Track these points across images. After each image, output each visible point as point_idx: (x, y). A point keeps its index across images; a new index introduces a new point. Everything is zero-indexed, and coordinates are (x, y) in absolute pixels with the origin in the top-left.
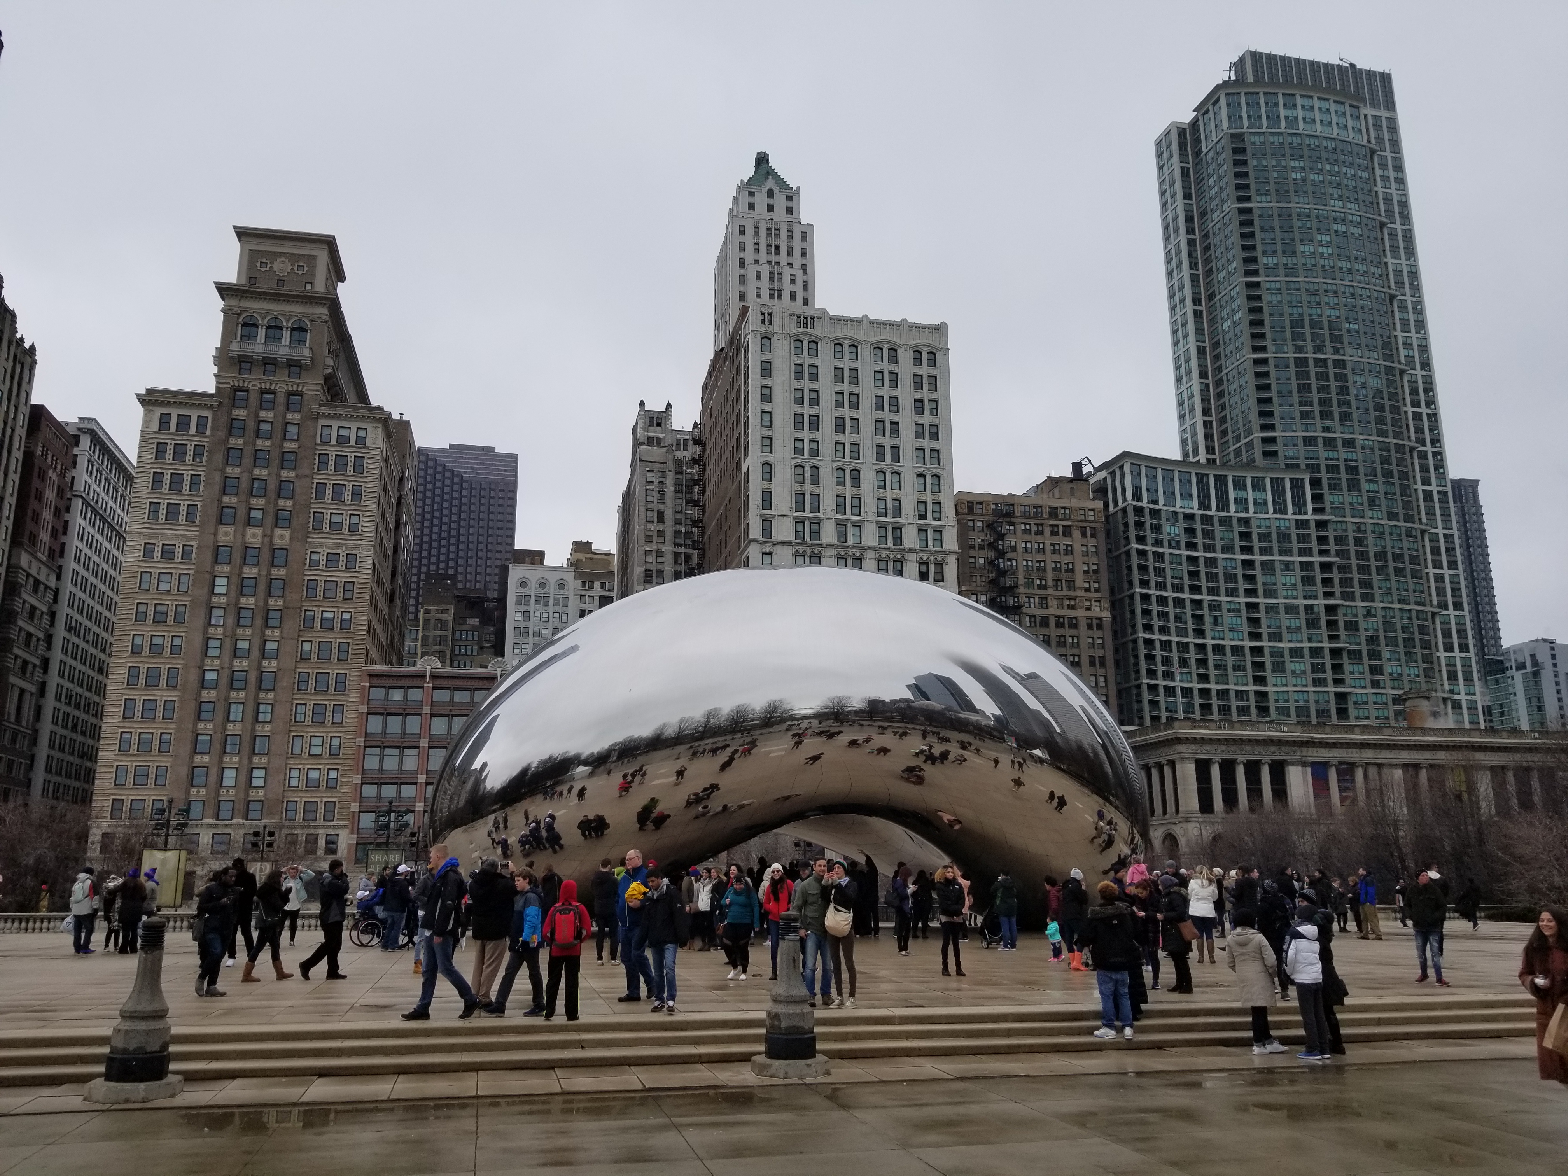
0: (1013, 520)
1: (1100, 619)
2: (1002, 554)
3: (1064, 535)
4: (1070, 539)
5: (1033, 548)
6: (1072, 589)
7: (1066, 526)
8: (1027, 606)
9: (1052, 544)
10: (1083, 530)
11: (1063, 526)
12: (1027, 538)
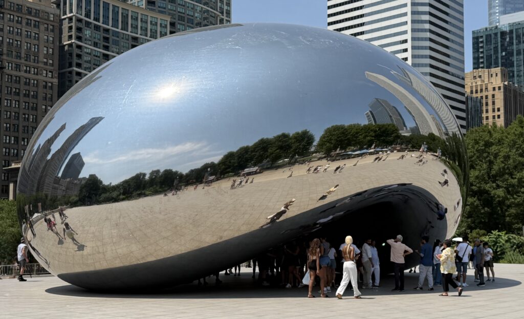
1: (52, 83)
3: (35, 26)
4: (38, 30)
5: (14, 31)
6: (36, 61)
7: (35, 21)
8: (7, 68)
9: (26, 31)
10: (46, 26)
11: (34, 20)
12: (11, 24)
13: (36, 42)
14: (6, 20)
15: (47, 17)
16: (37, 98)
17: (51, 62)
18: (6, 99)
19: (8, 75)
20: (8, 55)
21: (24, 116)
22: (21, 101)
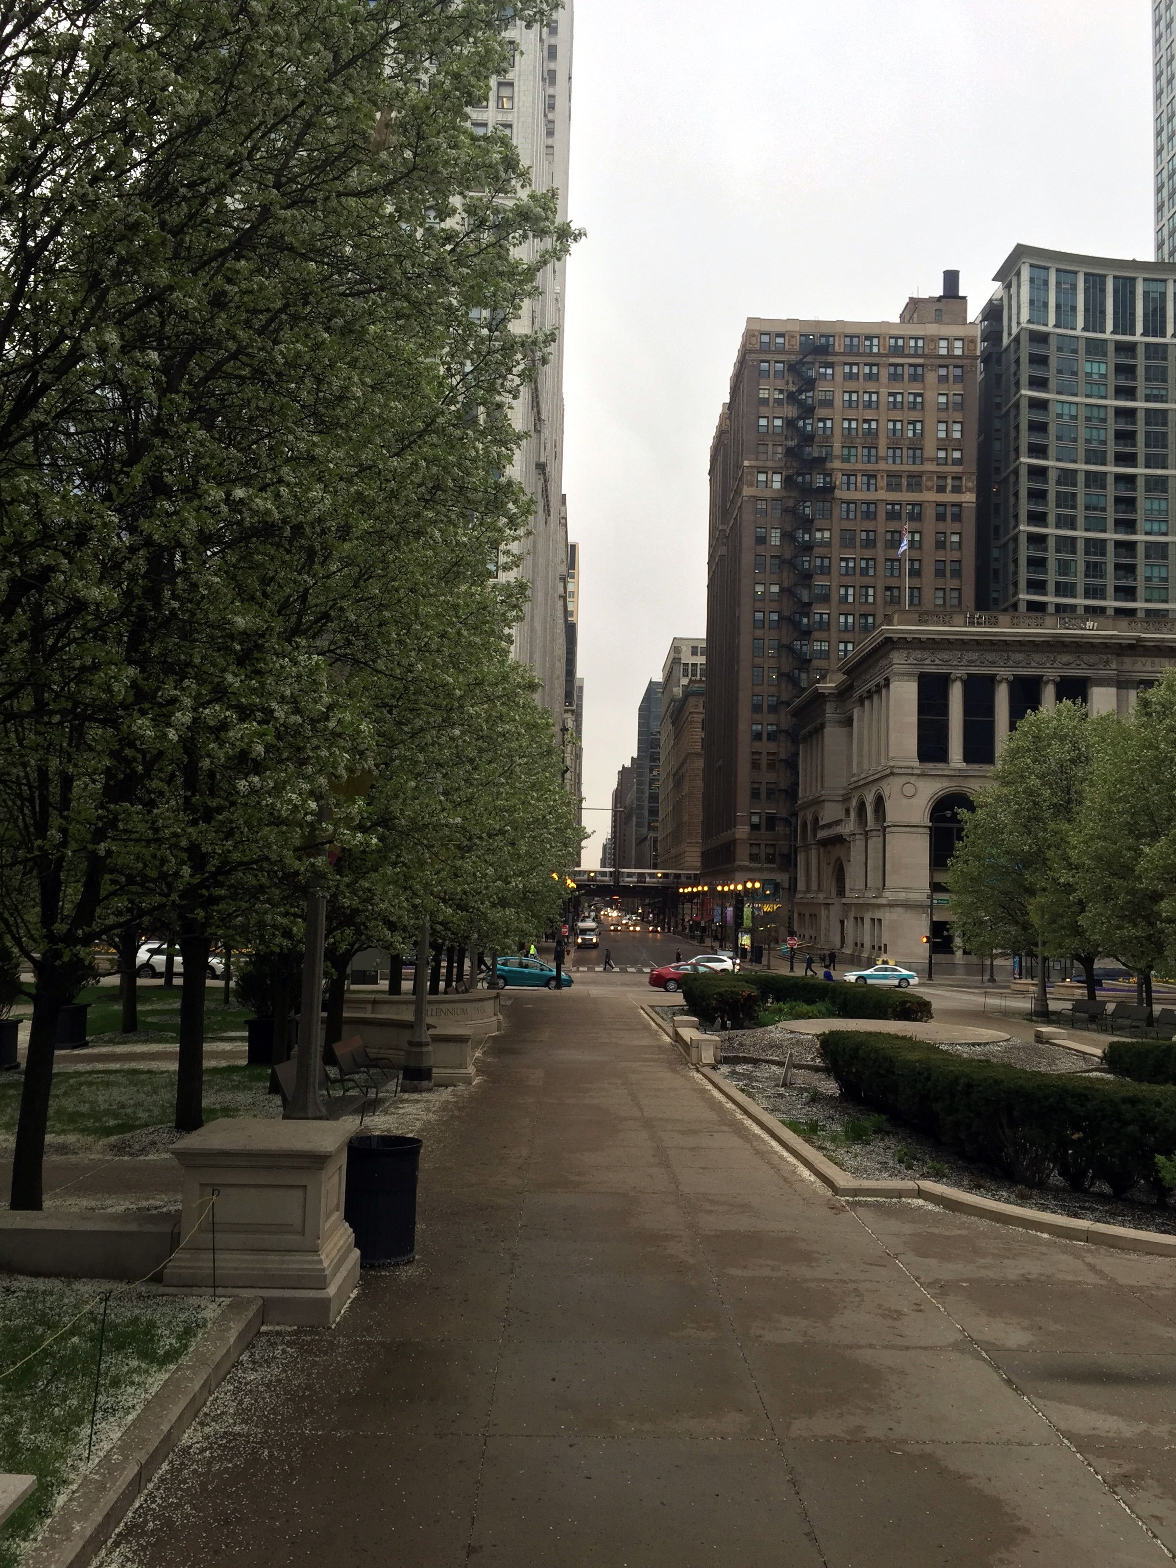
0: (830, 359)
1: (959, 505)
2: (808, 411)
3: (913, 377)
4: (920, 385)
5: (861, 401)
6: (918, 461)
7: (915, 366)
8: (845, 487)
9: (890, 394)
10: (943, 372)
11: (910, 365)
12: (851, 385)
13: (915, 415)
14: (839, 378)
15: (943, 352)
16: (920, 548)
17: (957, 455)
18: (842, 559)
19: (848, 503)
20: (846, 459)
21: (888, 593)
22: (881, 559)
